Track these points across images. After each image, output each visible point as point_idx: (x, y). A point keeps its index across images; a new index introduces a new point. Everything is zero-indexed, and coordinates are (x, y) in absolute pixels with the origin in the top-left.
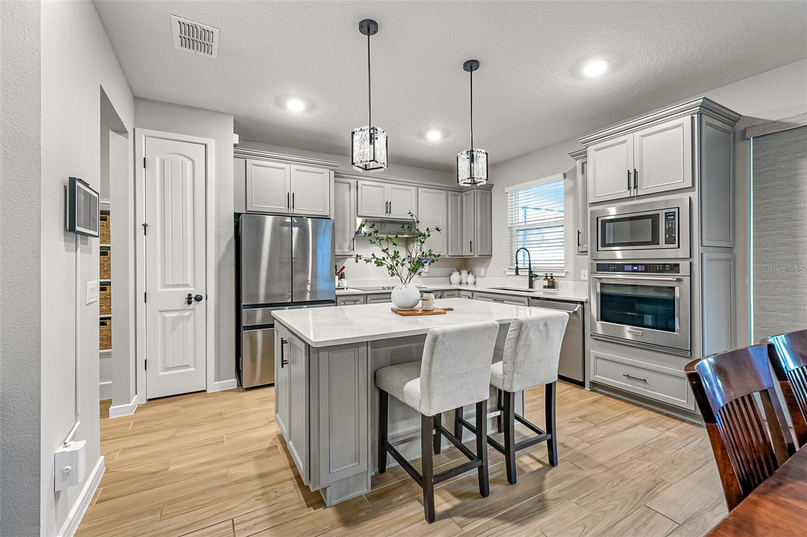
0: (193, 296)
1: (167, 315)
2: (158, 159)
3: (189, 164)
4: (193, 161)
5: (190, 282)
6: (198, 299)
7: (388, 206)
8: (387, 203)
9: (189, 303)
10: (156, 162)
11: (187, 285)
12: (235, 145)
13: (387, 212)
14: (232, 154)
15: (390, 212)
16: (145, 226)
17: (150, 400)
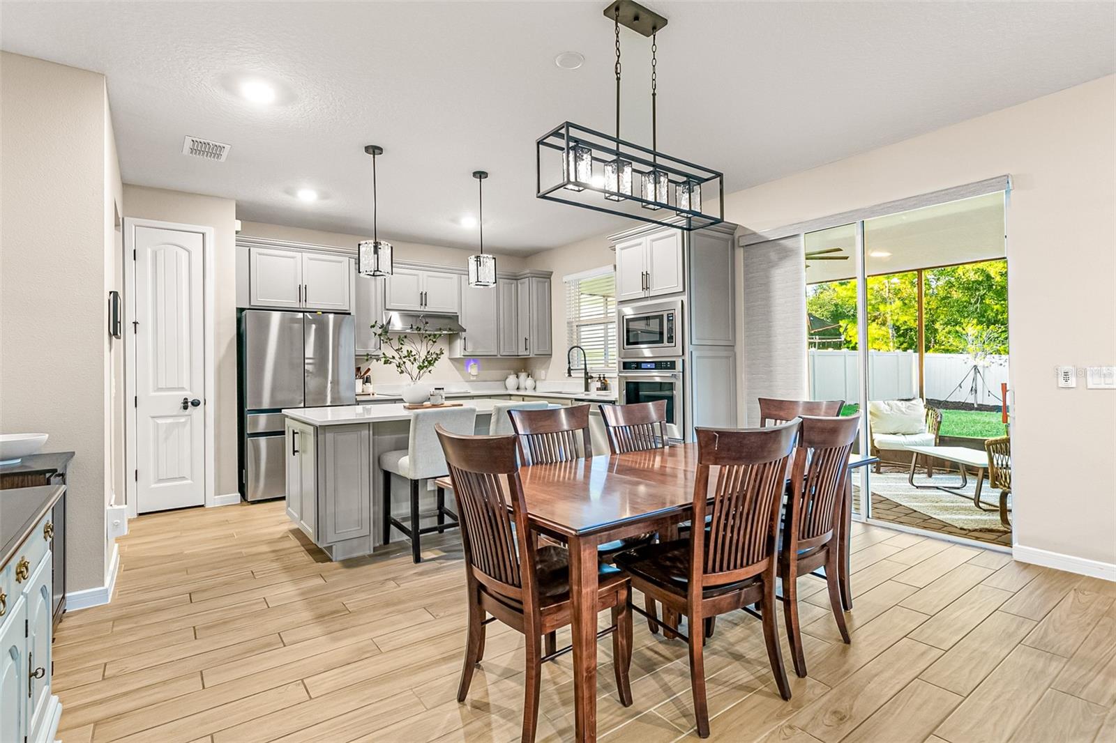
0: (190, 400)
1: (160, 421)
2: (149, 251)
3: (184, 254)
4: (189, 251)
5: (186, 385)
6: (196, 404)
7: (423, 298)
8: (422, 294)
9: (186, 408)
10: (146, 254)
11: (182, 389)
12: (237, 232)
13: (422, 305)
14: (234, 243)
15: (426, 305)
16: (135, 323)
17: (140, 514)
